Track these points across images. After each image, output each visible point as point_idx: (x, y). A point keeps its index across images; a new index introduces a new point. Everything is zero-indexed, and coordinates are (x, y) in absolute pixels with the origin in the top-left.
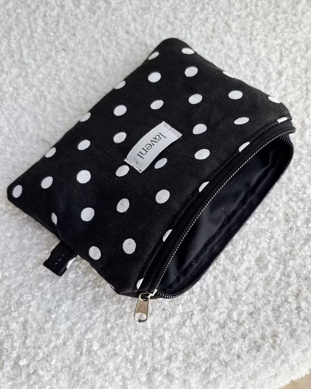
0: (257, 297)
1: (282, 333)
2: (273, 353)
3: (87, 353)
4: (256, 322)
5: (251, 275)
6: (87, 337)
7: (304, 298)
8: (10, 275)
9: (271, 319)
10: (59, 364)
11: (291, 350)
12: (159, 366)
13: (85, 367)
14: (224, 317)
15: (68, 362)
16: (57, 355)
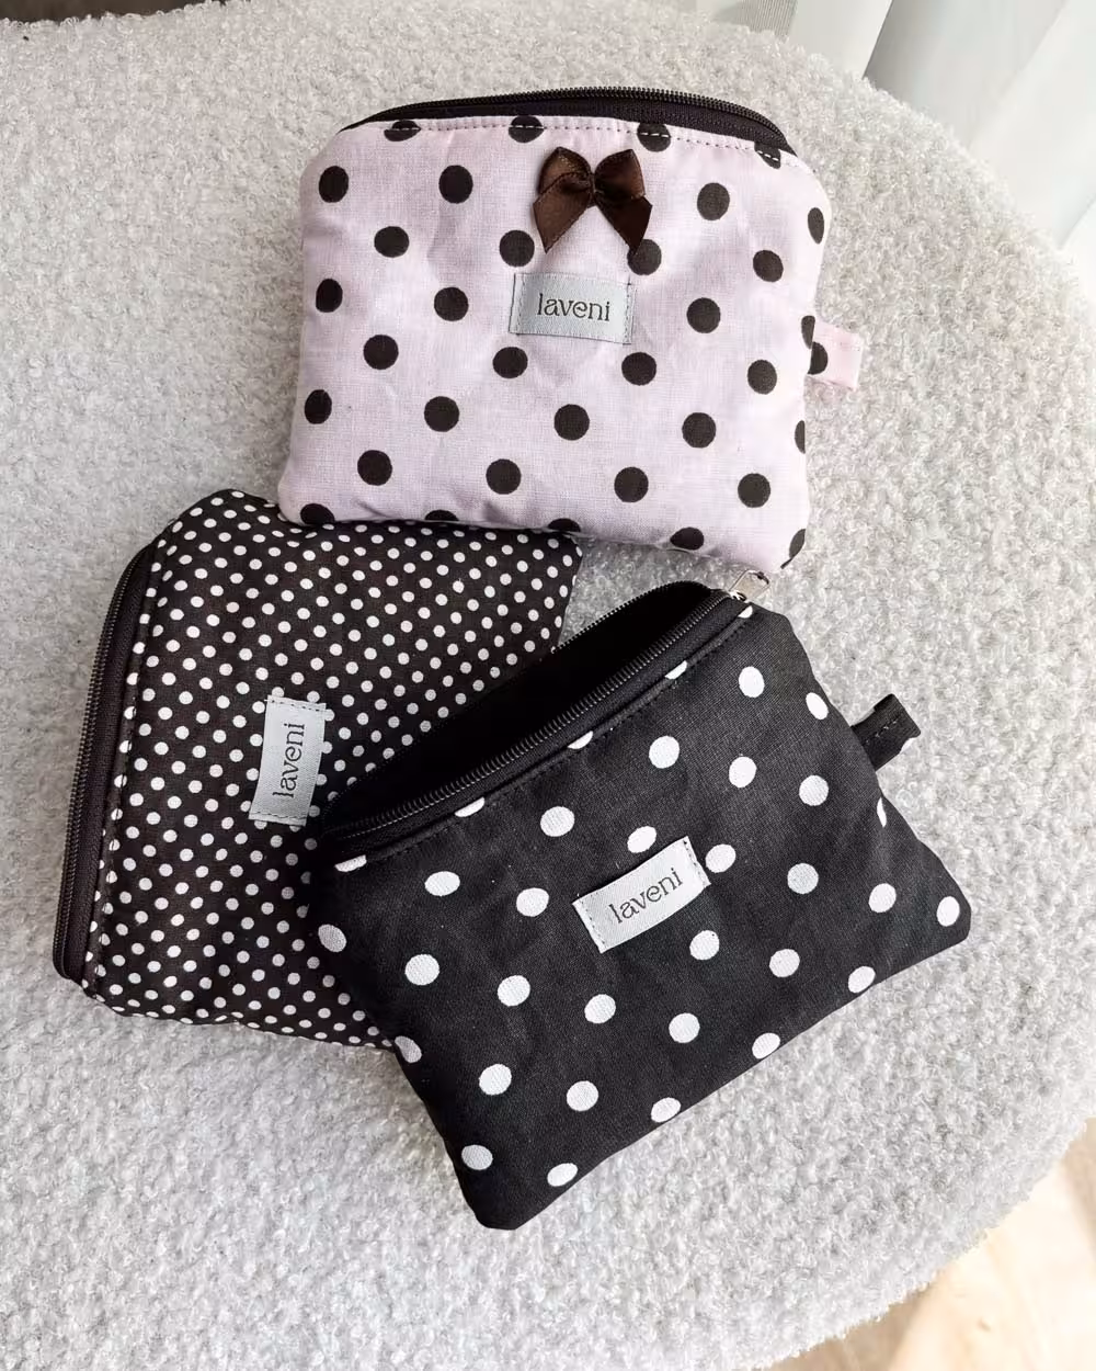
0: (852, 1124)
1: (915, 1186)
2: (904, 1231)
3: (524, 1310)
4: (858, 1176)
5: (830, 1079)
6: (517, 1280)
7: (951, 1106)
8: (319, 1187)
9: (888, 1164)
10: (473, 1344)
11: (940, 1217)
12: (677, 1306)
13: (528, 1340)
14: (789, 1180)
15: (490, 1336)
16: (464, 1325)
